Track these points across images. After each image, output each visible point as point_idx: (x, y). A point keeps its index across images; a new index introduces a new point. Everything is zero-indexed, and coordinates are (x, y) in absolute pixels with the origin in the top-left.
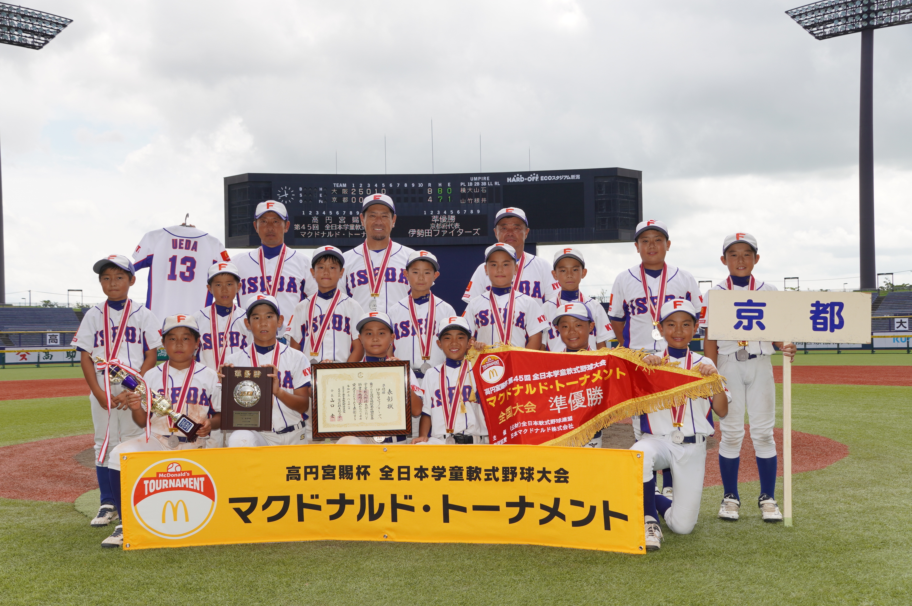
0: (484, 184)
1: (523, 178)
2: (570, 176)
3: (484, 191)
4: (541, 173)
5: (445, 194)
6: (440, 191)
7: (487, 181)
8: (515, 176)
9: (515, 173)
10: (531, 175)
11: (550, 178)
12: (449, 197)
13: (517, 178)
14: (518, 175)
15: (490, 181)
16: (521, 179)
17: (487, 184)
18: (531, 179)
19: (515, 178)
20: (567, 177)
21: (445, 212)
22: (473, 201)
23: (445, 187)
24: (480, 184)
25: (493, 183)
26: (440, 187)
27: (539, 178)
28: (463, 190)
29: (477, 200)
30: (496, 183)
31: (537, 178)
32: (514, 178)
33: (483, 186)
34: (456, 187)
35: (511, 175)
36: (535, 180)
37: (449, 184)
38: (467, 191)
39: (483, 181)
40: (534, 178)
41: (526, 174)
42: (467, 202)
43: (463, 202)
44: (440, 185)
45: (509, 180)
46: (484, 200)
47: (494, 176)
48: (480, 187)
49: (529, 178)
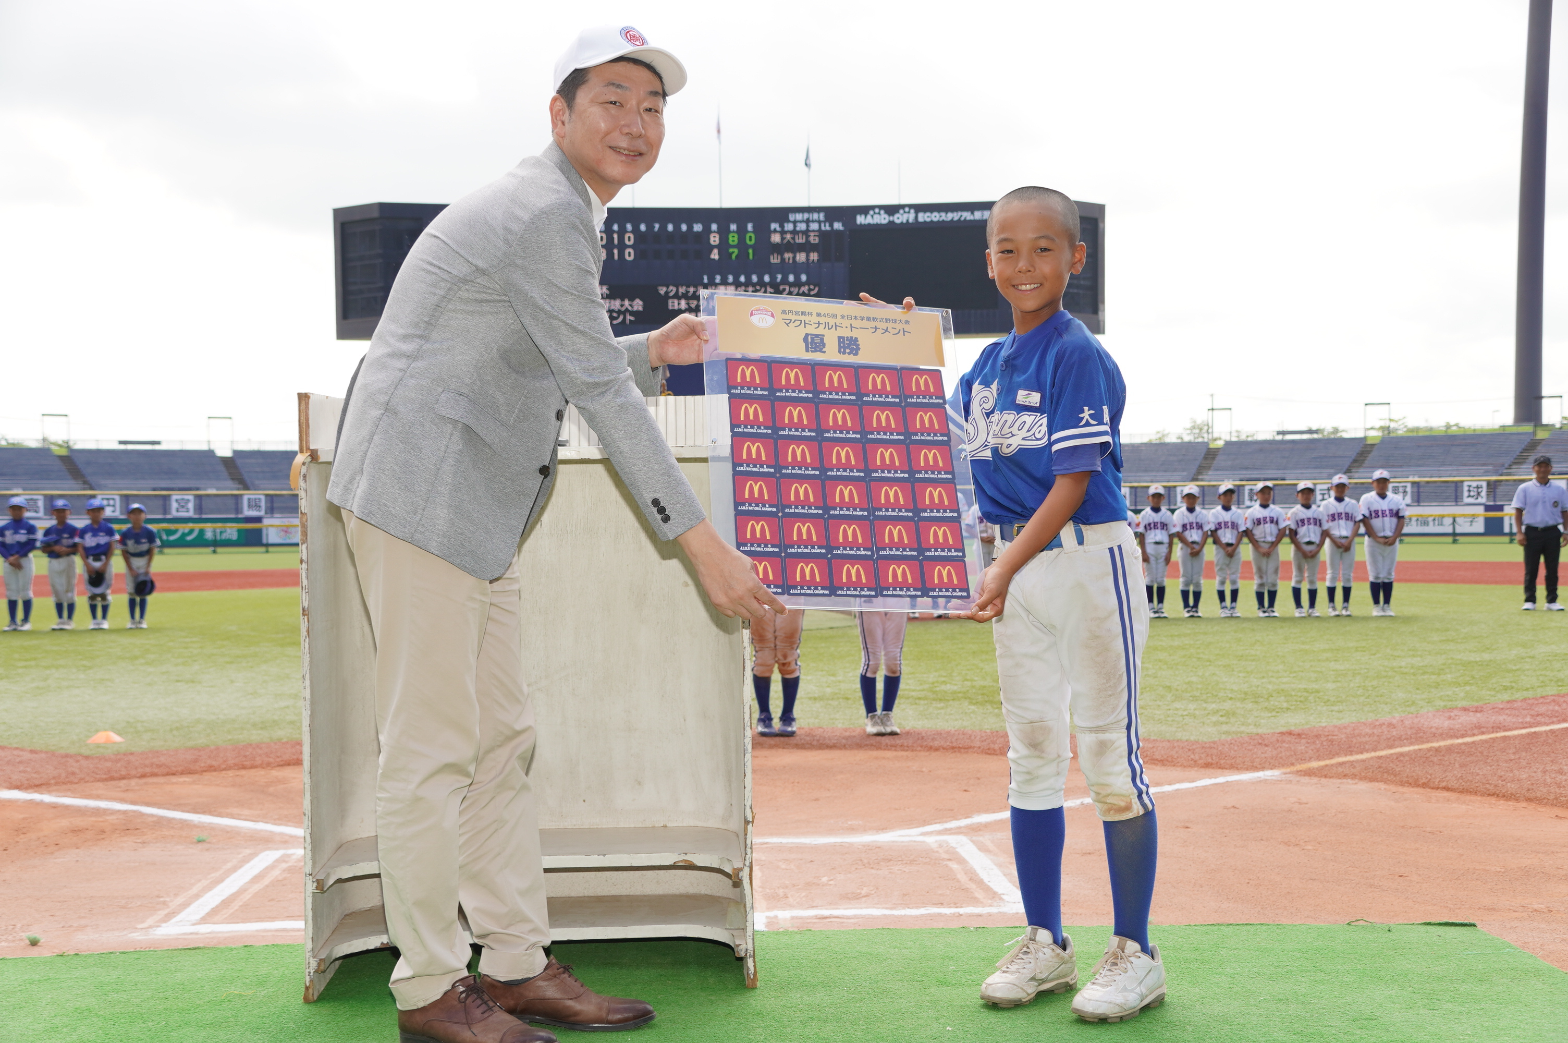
0: (814, 226)
1: (886, 216)
2: (972, 213)
3: (814, 239)
4: (920, 208)
5: (742, 244)
6: (733, 239)
7: (819, 222)
8: (871, 212)
9: (873, 207)
10: (901, 211)
11: (935, 217)
12: (751, 251)
13: (875, 216)
14: (877, 210)
15: (825, 222)
16: (882, 219)
17: (820, 226)
18: (900, 218)
19: (872, 216)
20: (967, 216)
21: (742, 279)
22: (794, 258)
23: (742, 231)
24: (808, 226)
25: (831, 225)
26: (734, 232)
27: (916, 217)
28: (776, 238)
29: (801, 257)
30: (838, 226)
31: (911, 217)
32: (869, 217)
33: (813, 231)
34: (763, 232)
35: (865, 210)
36: (908, 221)
37: (750, 227)
38: (783, 239)
39: (813, 221)
40: (906, 216)
41: (892, 210)
42: (783, 260)
43: (775, 259)
44: (733, 227)
45: (860, 220)
46: (814, 256)
47: (832, 213)
48: (806, 233)
49: (897, 216)
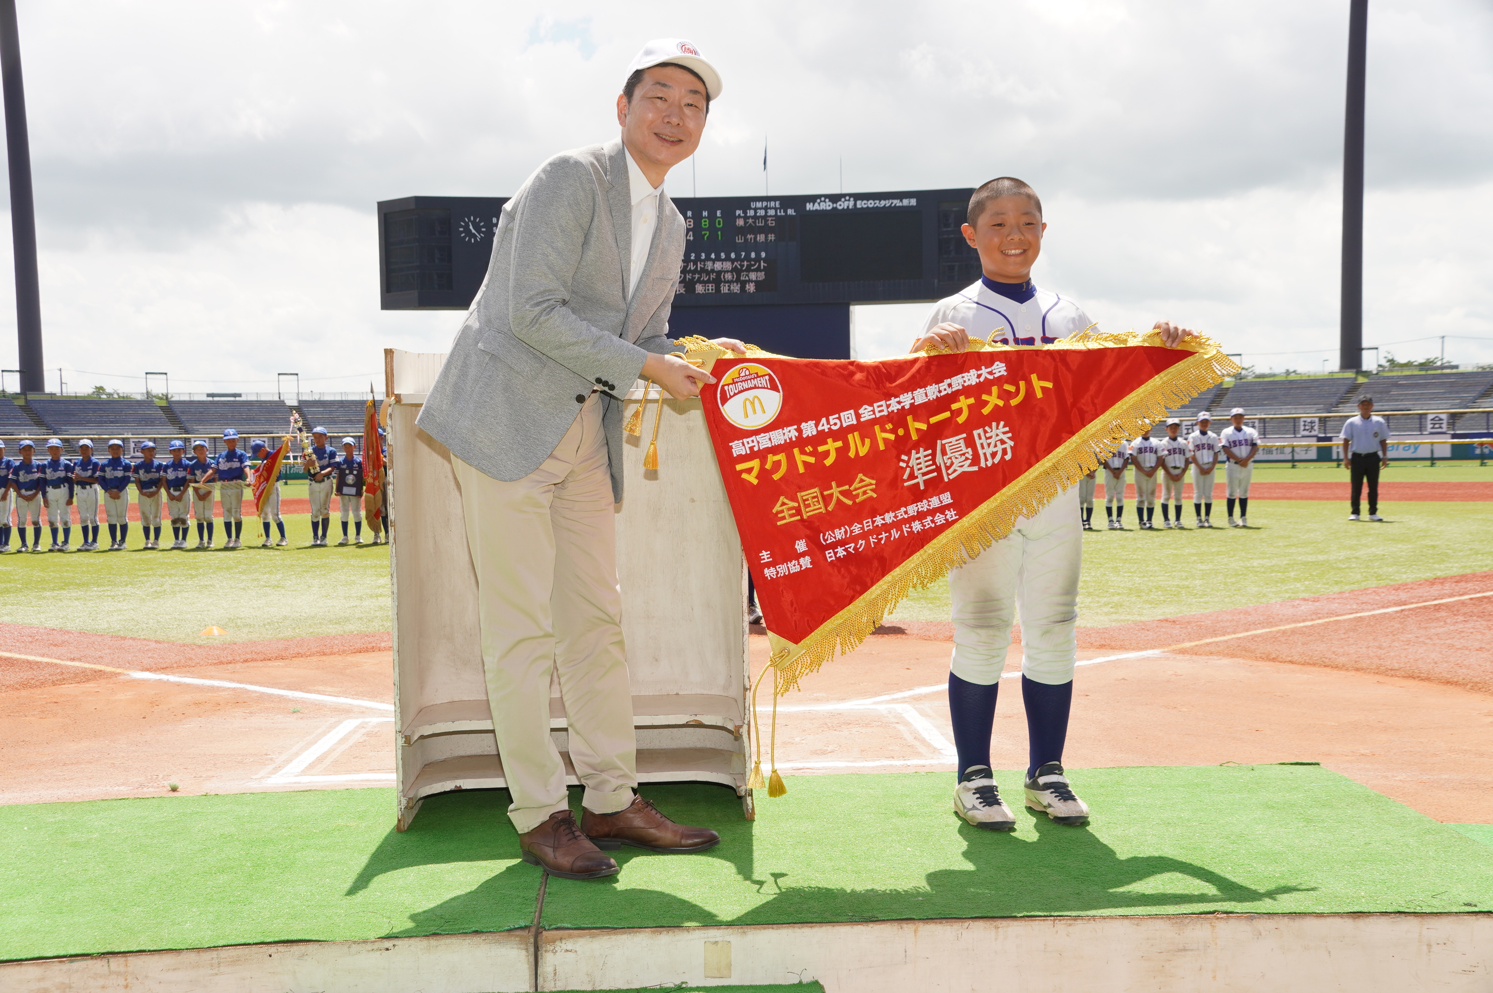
0: (771, 212)
1: (831, 204)
2: (901, 201)
3: (771, 223)
4: (857, 197)
5: (712, 228)
6: (705, 223)
7: (776, 209)
8: (818, 201)
9: (819, 196)
10: (843, 200)
11: (871, 204)
12: (719, 233)
13: (821, 204)
14: (823, 199)
15: (780, 209)
16: (827, 206)
17: (776, 212)
18: (842, 205)
19: (819, 204)
20: (897, 202)
21: (713, 256)
22: (755, 238)
23: (712, 217)
24: (766, 212)
25: (785, 212)
26: (705, 217)
27: (855, 204)
28: (740, 222)
29: (761, 238)
30: (791, 212)
31: (851, 204)
32: (816, 204)
33: (771, 216)
34: (729, 217)
35: (813, 198)
36: (848, 207)
37: (719, 213)
38: (746, 223)
39: (770, 208)
40: (846, 203)
41: (835, 198)
42: (746, 240)
43: (739, 240)
44: (705, 214)
45: (809, 206)
46: (771, 237)
47: (786, 201)
48: (765, 217)
49: (839, 203)
